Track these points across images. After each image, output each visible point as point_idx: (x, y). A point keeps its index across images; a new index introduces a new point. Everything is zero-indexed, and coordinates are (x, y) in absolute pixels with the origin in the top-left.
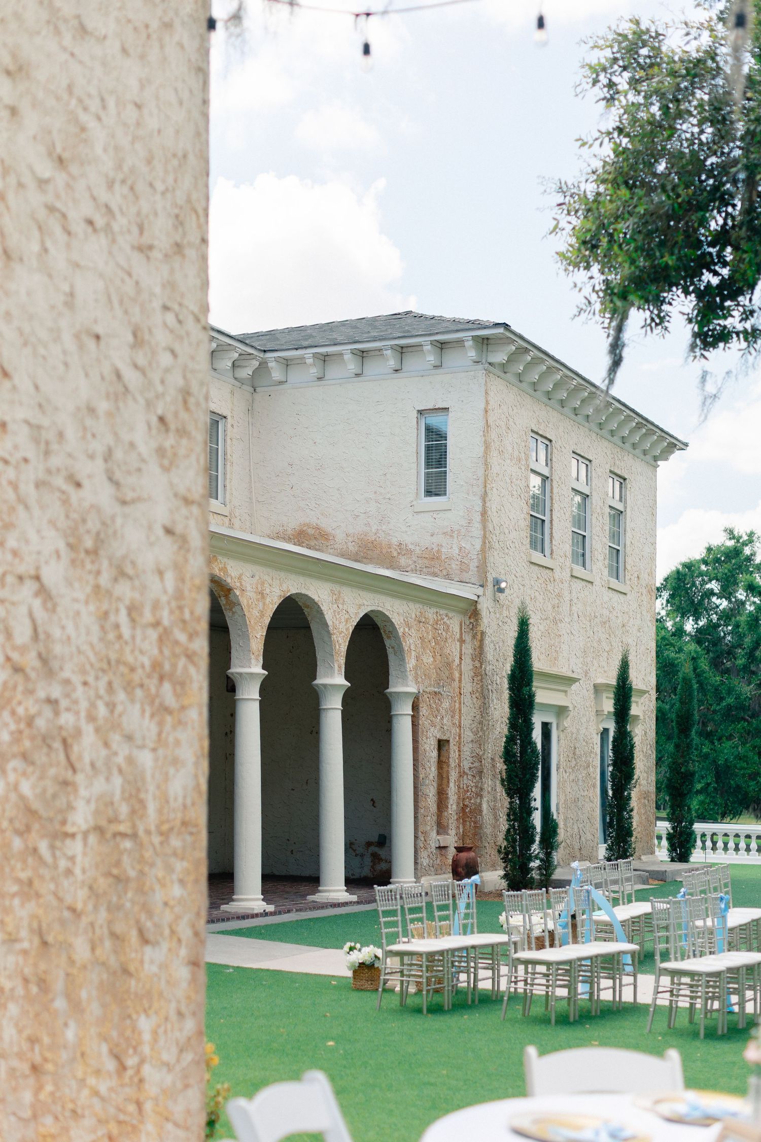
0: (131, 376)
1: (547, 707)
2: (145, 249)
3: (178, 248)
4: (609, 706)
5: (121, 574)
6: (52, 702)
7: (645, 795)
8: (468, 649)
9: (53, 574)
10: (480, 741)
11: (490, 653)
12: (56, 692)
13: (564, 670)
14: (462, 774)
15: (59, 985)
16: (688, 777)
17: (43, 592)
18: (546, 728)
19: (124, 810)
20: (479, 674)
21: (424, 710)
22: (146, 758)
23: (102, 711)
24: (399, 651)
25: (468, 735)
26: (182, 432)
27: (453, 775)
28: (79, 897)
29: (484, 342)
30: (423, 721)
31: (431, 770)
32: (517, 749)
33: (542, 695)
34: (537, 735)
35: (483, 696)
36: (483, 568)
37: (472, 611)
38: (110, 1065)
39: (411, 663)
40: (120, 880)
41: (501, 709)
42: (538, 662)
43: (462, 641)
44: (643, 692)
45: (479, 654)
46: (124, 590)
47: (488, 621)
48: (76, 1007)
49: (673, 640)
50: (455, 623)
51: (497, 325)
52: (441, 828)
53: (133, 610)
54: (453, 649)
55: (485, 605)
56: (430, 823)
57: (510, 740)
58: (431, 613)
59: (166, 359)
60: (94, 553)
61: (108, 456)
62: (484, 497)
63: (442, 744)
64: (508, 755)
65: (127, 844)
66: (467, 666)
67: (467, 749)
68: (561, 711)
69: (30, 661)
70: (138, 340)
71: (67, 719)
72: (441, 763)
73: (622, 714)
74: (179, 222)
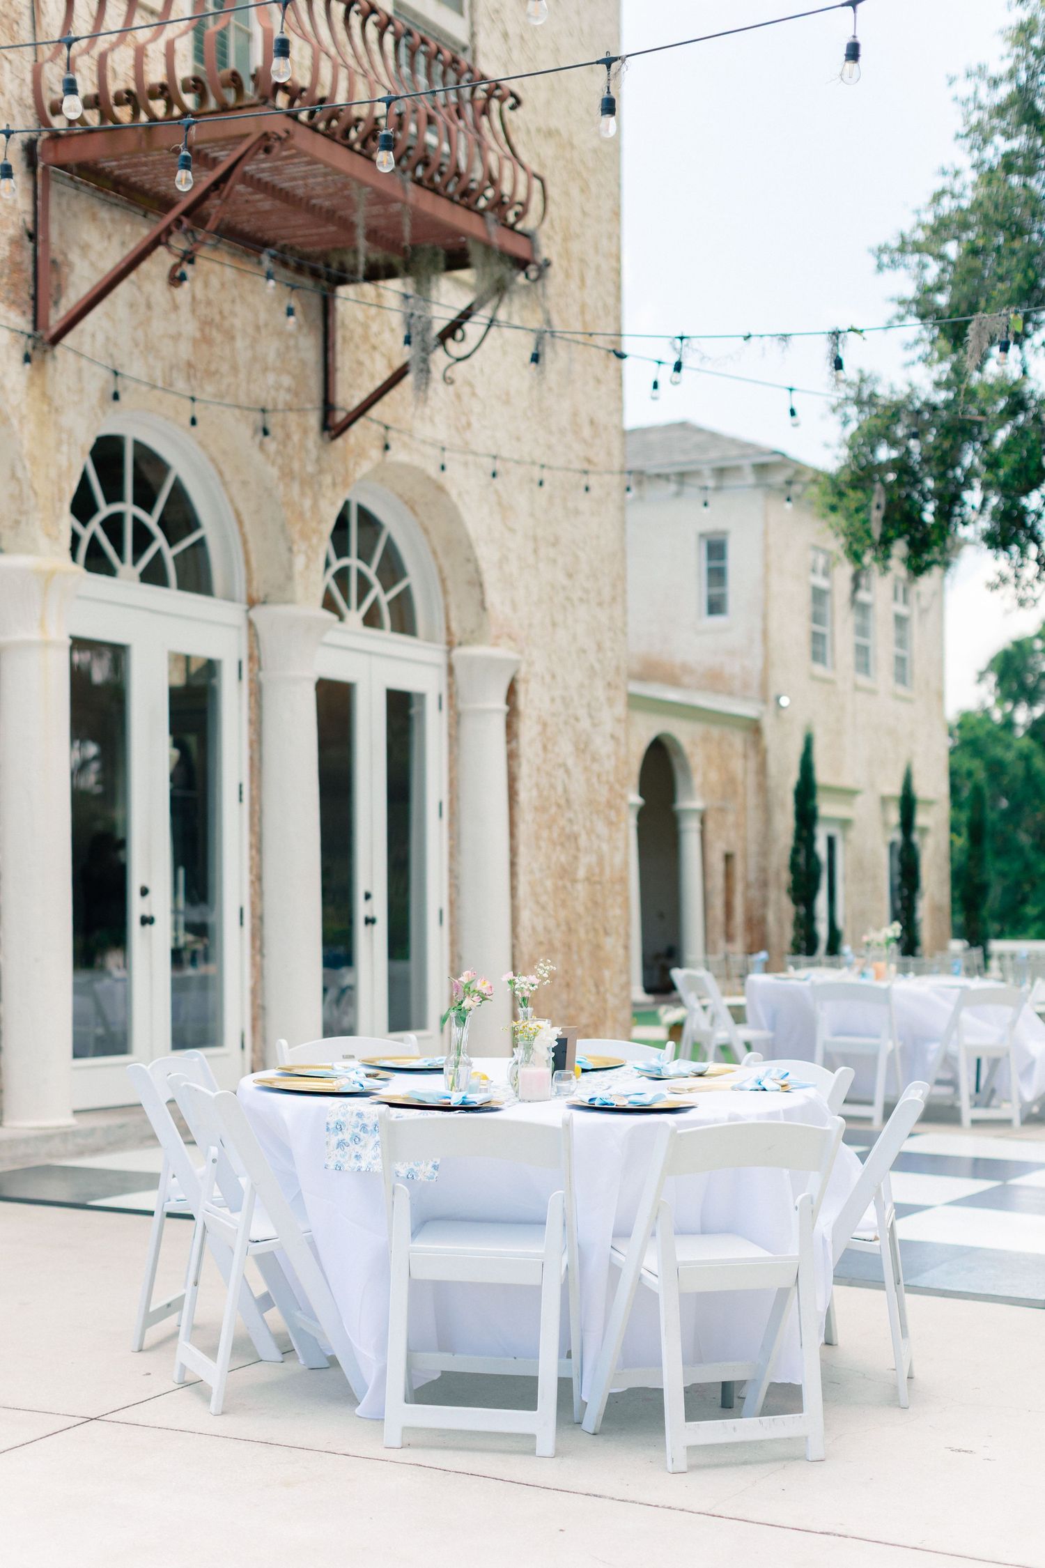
0: (597, 666)
1: (831, 820)
2: (600, 604)
3: (614, 599)
4: (895, 816)
5: (594, 759)
6: (570, 821)
7: (936, 909)
8: (752, 764)
9: (570, 762)
10: (764, 853)
11: (773, 768)
12: (571, 815)
13: (846, 781)
14: (748, 886)
15: (575, 948)
16: (982, 889)
17: (567, 771)
18: (831, 842)
19: (597, 870)
20: (763, 788)
21: (710, 825)
22: (605, 847)
23: (588, 824)
24: (686, 768)
25: (753, 848)
26: (616, 688)
27: (739, 888)
28: (581, 909)
29: (762, 469)
30: (710, 835)
31: (718, 881)
32: (801, 859)
33: (826, 808)
34: (821, 847)
35: (766, 810)
36: (764, 687)
37: (754, 728)
38: (593, 989)
39: (697, 780)
40: (596, 903)
41: (785, 822)
42: (822, 775)
43: (745, 756)
44: (930, 803)
45: (762, 769)
46: (596, 767)
47: (770, 736)
48: (581, 961)
49: (1002, 734)
50: (738, 740)
51: (775, 453)
52: (729, 937)
53: (599, 776)
54: (737, 765)
55: (768, 724)
56: (718, 930)
57: (795, 851)
58: (715, 732)
59: (609, 654)
60: (583, 751)
61: (589, 705)
62: (765, 617)
63: (728, 858)
64: (794, 866)
65: (598, 887)
66: (751, 780)
67: (753, 862)
68: (846, 824)
69: (562, 802)
70: (600, 647)
71: (575, 828)
72: (728, 875)
73: (907, 824)
74: (614, 586)
